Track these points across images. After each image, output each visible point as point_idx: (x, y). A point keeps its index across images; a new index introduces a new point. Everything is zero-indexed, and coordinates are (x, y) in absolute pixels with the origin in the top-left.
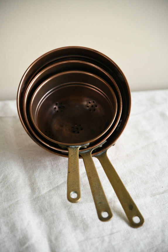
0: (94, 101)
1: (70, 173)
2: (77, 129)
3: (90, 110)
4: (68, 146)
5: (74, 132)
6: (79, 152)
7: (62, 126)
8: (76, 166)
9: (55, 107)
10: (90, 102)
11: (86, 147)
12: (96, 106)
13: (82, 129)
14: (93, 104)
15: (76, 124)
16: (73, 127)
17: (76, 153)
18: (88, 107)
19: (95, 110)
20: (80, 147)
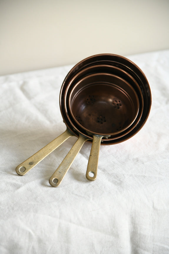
0: (120, 101)
1: (92, 156)
2: (102, 120)
3: (115, 107)
4: (94, 134)
5: (98, 122)
6: (101, 141)
7: (90, 115)
8: (97, 151)
9: (87, 98)
10: (117, 101)
11: (107, 138)
12: (121, 105)
13: (105, 121)
14: (119, 102)
15: (102, 116)
16: (98, 118)
17: (99, 141)
18: (114, 104)
19: (119, 108)
20: (103, 137)
